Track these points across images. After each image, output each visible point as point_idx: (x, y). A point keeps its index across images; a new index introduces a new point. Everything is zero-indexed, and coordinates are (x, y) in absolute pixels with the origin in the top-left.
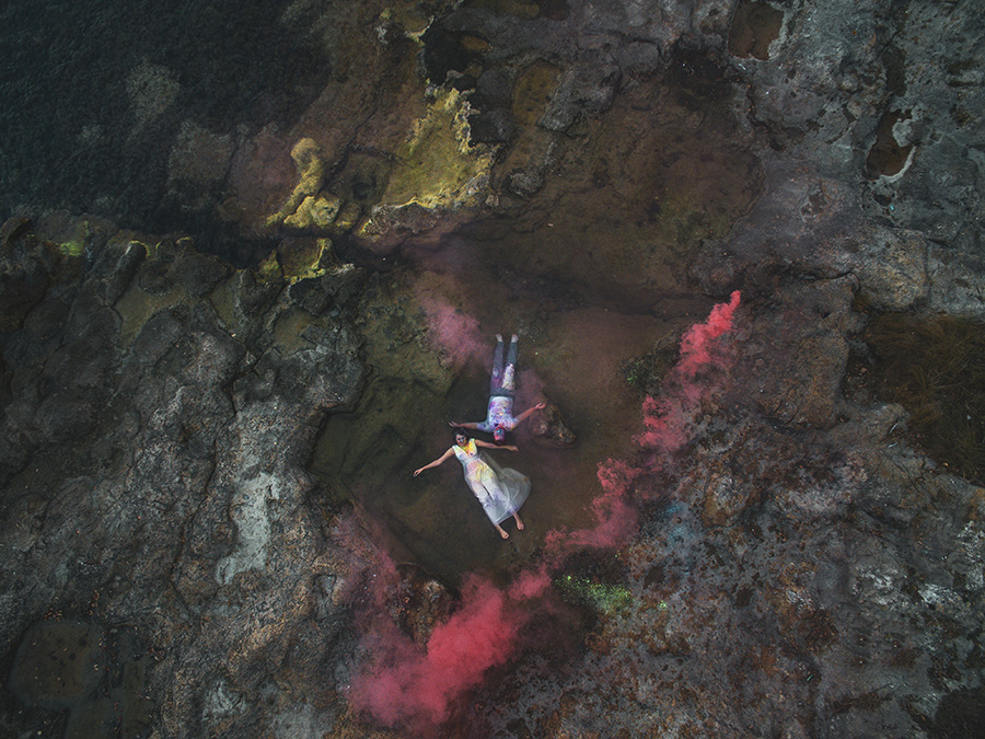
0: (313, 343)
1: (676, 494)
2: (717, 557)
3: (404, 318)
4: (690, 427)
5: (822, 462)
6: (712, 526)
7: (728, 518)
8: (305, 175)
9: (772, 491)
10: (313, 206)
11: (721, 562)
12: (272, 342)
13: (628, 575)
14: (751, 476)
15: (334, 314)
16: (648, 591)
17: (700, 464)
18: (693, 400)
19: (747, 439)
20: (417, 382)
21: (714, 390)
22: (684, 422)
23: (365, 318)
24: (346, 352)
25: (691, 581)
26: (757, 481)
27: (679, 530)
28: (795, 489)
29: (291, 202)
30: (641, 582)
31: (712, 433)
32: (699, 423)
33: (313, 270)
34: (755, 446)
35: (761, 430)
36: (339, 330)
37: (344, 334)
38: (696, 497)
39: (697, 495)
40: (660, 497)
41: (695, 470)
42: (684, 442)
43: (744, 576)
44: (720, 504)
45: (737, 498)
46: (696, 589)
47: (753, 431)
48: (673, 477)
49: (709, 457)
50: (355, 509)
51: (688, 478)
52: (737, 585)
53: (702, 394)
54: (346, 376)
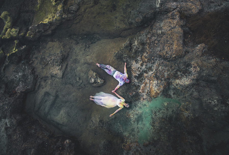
0: (17, 72)
1: (140, 91)
4: (140, 68)
5: (184, 68)
7: (159, 94)
8: (6, 23)
9: (171, 82)
10: (11, 31)
12: (4, 75)
13: (131, 121)
14: (163, 79)
15: (23, 62)
17: (146, 79)
18: (139, 59)
19: (159, 67)
20: (52, 76)
21: (145, 54)
22: (138, 67)
23: (33, 61)
24: (28, 73)
26: (165, 80)
28: (178, 79)
29: (3, 31)
30: (136, 123)
31: (147, 68)
32: (142, 66)
33: (14, 50)
34: (162, 69)
35: (162, 63)
36: (25, 67)
37: (27, 67)
38: (147, 90)
39: (147, 89)
40: (135, 93)
41: (145, 81)
42: (139, 73)
43: (169, 112)
44: (155, 90)
45: (160, 87)
46: (154, 121)
47: (160, 64)
48: (138, 85)
49: (148, 76)
50: (40, 122)
51: (143, 85)
52: (167, 115)
53: (141, 57)
54: (29, 80)
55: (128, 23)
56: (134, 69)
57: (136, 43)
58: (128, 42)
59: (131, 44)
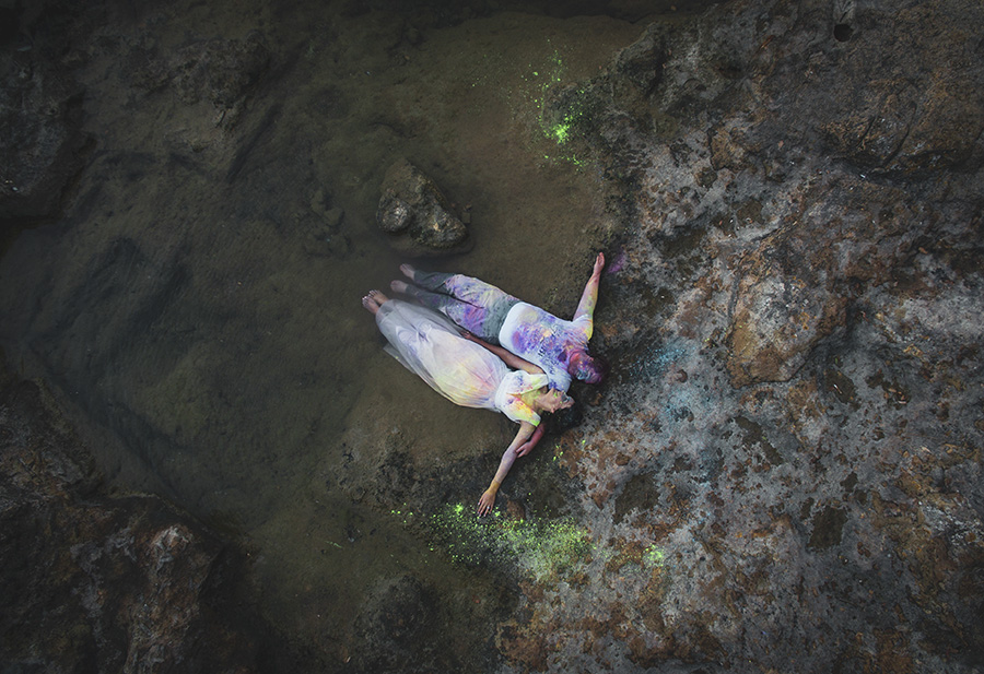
1: (672, 324)
2: (766, 446)
5: (965, 237)
6: (752, 382)
7: (781, 361)
9: (868, 303)
11: (775, 457)
13: (581, 495)
14: (824, 275)
16: (624, 529)
17: (718, 263)
18: (695, 146)
19: (806, 207)
21: (736, 123)
22: (680, 185)
23: (84, 53)
25: (714, 499)
26: (835, 284)
27: (684, 395)
28: (916, 294)
30: (609, 509)
31: (735, 204)
32: (709, 186)
34: (824, 216)
35: (833, 184)
38: (713, 327)
39: (714, 322)
40: (639, 333)
41: (707, 275)
42: (682, 221)
43: (825, 482)
44: (763, 336)
45: (797, 320)
46: (725, 517)
47: (817, 189)
48: (663, 291)
49: (733, 248)
50: (43, 395)
51: (694, 291)
52: (811, 501)
53: (711, 133)
56: (656, 195)
57: (692, 56)
58: (648, 45)
59: (660, 58)
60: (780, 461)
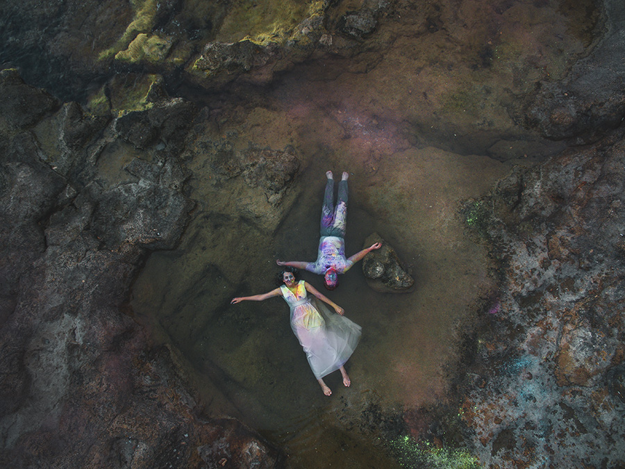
0: (136, 176)
1: (524, 346)
2: (577, 422)
3: (231, 153)
4: (536, 272)
6: (569, 385)
7: (589, 376)
8: (139, 13)
10: (145, 42)
11: (582, 429)
12: (95, 175)
13: (473, 437)
14: (616, 331)
15: (160, 147)
16: (497, 459)
17: (550, 314)
18: (539, 244)
19: (603, 288)
20: (243, 219)
21: (562, 233)
22: (531, 267)
23: (192, 152)
24: (170, 187)
25: (548, 449)
26: (622, 336)
27: (531, 387)
29: (124, 37)
30: (489, 447)
31: (560, 279)
32: (546, 269)
33: (142, 104)
34: (616, 296)
36: (164, 165)
37: (168, 167)
38: (548, 350)
39: (548, 348)
40: (506, 349)
41: (544, 319)
42: (532, 288)
44: (578, 360)
45: (599, 354)
46: (555, 461)
47: (610, 278)
48: (519, 326)
49: (559, 306)
51: (537, 328)
53: (548, 237)
54: (167, 211)
55: (522, 119)
56: (518, 271)
57: (537, 188)
58: (514, 180)
59: (521, 188)
60: (585, 432)
